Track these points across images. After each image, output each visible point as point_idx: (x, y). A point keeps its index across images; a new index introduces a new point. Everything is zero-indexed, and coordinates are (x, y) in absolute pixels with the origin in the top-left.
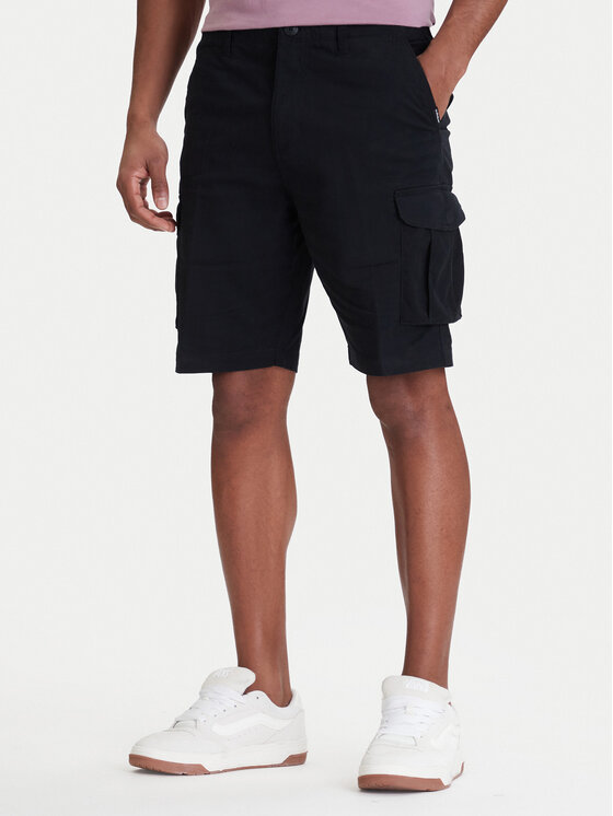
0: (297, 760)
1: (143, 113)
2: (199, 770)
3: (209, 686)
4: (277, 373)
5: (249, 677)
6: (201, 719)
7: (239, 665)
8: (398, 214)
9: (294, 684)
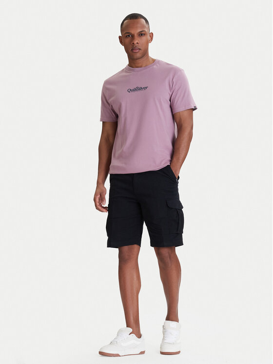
0: (142, 353)
1: (101, 181)
2: (118, 355)
3: (120, 332)
4: (136, 246)
5: (130, 330)
6: (118, 341)
7: (127, 327)
8: (167, 205)
9: (142, 332)
